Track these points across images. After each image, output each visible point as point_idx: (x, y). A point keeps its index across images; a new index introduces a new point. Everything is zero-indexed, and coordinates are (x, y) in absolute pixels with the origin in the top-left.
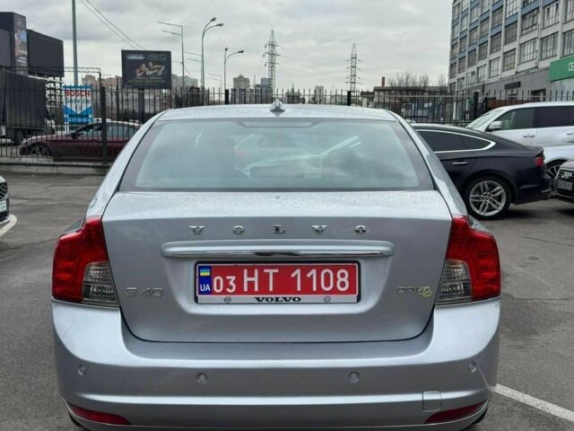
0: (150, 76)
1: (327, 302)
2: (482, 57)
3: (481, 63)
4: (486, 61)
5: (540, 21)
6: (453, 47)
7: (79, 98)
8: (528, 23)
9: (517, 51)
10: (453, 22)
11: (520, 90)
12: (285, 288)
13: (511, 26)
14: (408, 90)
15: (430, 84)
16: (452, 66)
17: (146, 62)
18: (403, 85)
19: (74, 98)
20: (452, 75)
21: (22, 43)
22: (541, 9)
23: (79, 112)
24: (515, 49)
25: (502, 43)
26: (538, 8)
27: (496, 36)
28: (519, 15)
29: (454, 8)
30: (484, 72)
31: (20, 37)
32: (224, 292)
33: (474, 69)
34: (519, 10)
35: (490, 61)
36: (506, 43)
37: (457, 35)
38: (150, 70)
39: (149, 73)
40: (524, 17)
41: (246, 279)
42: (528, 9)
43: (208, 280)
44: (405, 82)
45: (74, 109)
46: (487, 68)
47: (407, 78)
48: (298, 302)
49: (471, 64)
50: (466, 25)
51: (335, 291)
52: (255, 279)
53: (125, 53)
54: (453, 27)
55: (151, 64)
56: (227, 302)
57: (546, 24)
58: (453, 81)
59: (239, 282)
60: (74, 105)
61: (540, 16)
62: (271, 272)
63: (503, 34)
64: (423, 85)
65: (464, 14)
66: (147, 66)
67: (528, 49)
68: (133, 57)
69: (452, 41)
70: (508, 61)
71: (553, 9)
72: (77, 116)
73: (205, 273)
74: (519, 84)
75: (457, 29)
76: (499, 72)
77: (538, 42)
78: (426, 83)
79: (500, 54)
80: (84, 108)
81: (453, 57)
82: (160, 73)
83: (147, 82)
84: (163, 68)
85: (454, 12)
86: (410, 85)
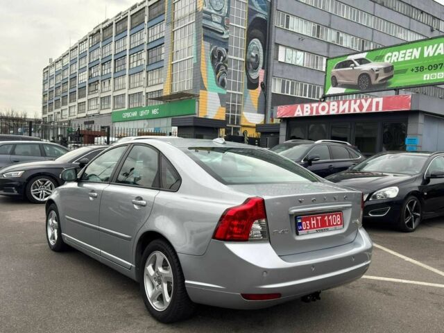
1: (336, 229)
2: (64, 104)
3: (64, 107)
4: (67, 107)
5: (99, 88)
6: (44, 96)
8: (93, 88)
9: (86, 103)
10: (44, 81)
11: (93, 125)
12: (323, 225)
13: (82, 89)
14: (13, 119)
15: (28, 117)
16: (44, 107)
18: (10, 115)
20: (44, 113)
22: (100, 82)
24: (85, 102)
25: (77, 97)
26: (98, 81)
27: (72, 93)
28: (87, 83)
29: (44, 73)
30: (66, 113)
32: (306, 229)
33: (59, 110)
34: (86, 80)
35: (70, 107)
36: (79, 98)
37: (47, 89)
40: (90, 84)
41: (313, 222)
42: (92, 81)
43: (300, 224)
44: (10, 114)
46: (67, 111)
47: (12, 112)
48: (327, 230)
49: (56, 108)
50: (53, 84)
51: (337, 225)
52: (315, 222)
54: (44, 85)
56: (308, 233)
57: (103, 90)
58: (45, 116)
59: (310, 224)
61: (99, 85)
62: (319, 218)
63: (77, 93)
64: (23, 117)
65: (52, 78)
67: (93, 103)
69: (44, 92)
70: (81, 108)
71: (107, 82)
73: (299, 221)
74: (93, 122)
75: (47, 87)
76: (76, 114)
77: (99, 100)
78: (25, 116)
79: (76, 103)
81: (44, 102)
85: (44, 76)
86: (15, 116)
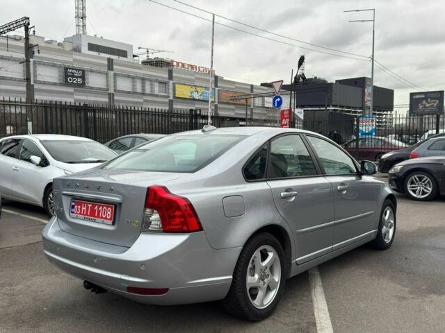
0: (427, 107)
1: (103, 223)
7: (367, 124)
12: (92, 214)
17: (426, 99)
19: (364, 124)
21: (369, 94)
23: (367, 132)
31: (368, 90)
32: (77, 213)
38: (428, 103)
39: (428, 105)
41: (83, 208)
43: (73, 207)
45: (364, 130)
51: (106, 218)
53: (412, 95)
55: (429, 100)
56: (76, 218)
60: (364, 128)
66: (427, 101)
68: (417, 97)
72: (366, 134)
73: (73, 204)
80: (370, 130)
82: (435, 105)
83: (426, 111)
84: (438, 101)
